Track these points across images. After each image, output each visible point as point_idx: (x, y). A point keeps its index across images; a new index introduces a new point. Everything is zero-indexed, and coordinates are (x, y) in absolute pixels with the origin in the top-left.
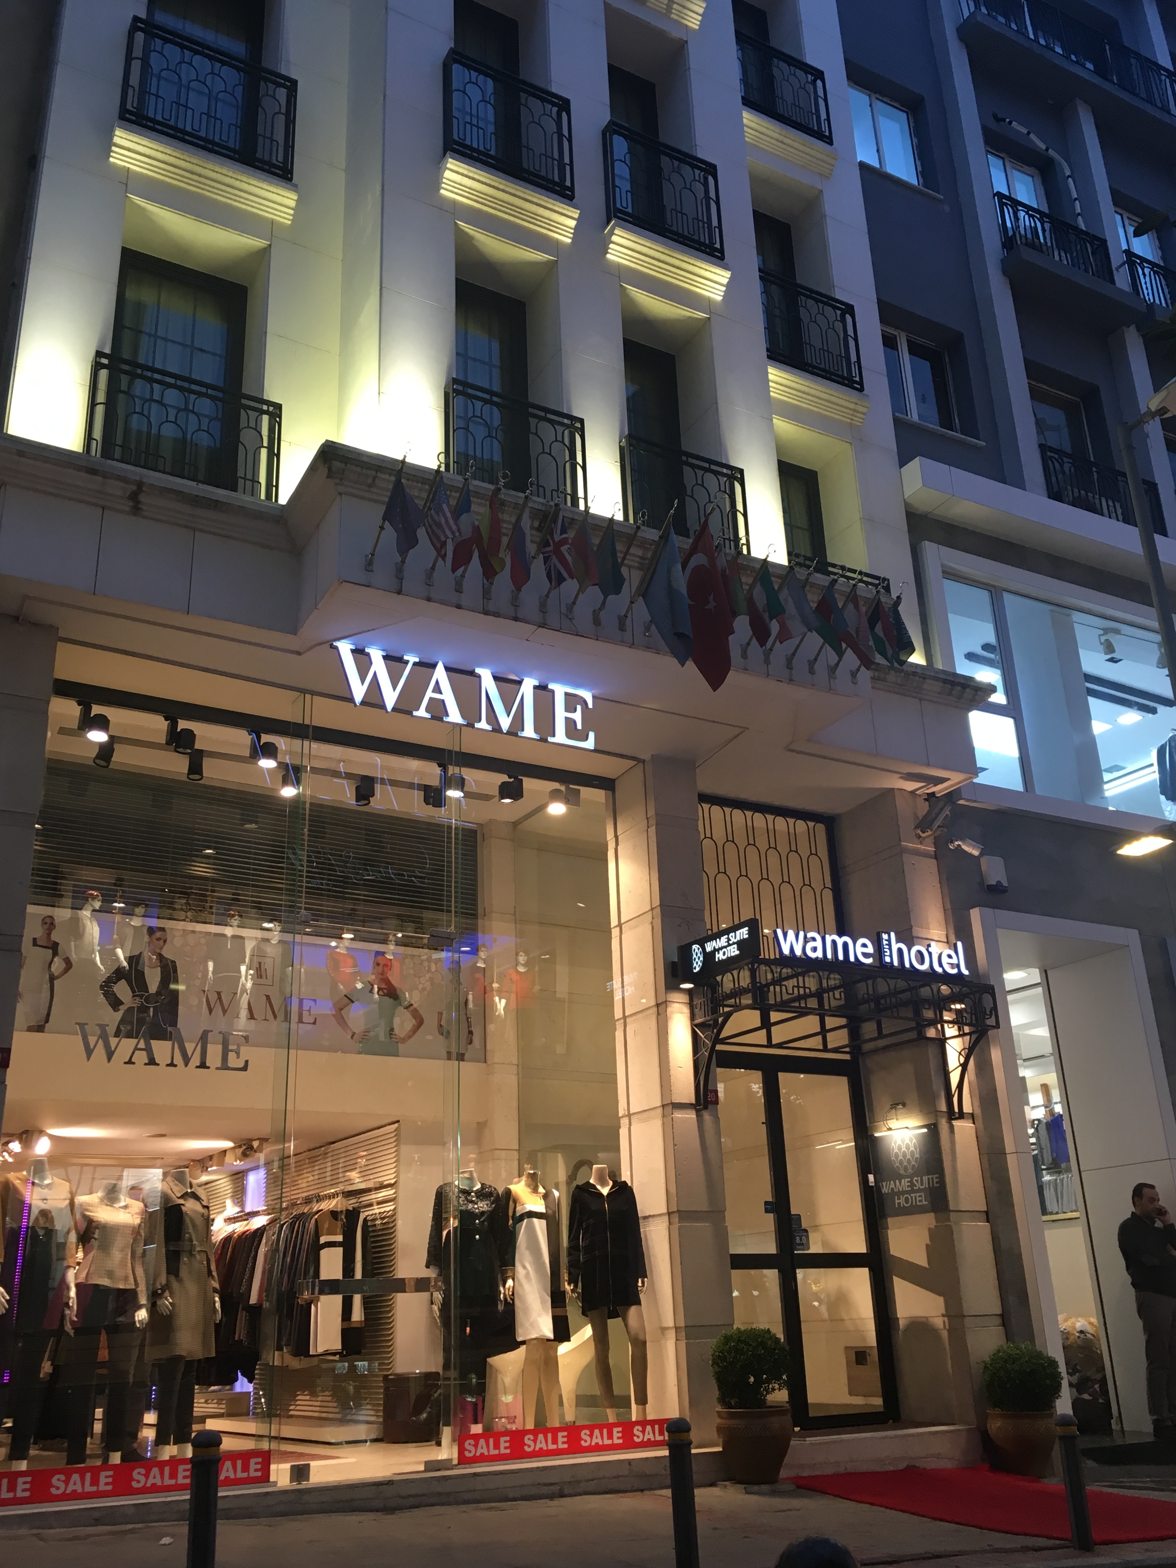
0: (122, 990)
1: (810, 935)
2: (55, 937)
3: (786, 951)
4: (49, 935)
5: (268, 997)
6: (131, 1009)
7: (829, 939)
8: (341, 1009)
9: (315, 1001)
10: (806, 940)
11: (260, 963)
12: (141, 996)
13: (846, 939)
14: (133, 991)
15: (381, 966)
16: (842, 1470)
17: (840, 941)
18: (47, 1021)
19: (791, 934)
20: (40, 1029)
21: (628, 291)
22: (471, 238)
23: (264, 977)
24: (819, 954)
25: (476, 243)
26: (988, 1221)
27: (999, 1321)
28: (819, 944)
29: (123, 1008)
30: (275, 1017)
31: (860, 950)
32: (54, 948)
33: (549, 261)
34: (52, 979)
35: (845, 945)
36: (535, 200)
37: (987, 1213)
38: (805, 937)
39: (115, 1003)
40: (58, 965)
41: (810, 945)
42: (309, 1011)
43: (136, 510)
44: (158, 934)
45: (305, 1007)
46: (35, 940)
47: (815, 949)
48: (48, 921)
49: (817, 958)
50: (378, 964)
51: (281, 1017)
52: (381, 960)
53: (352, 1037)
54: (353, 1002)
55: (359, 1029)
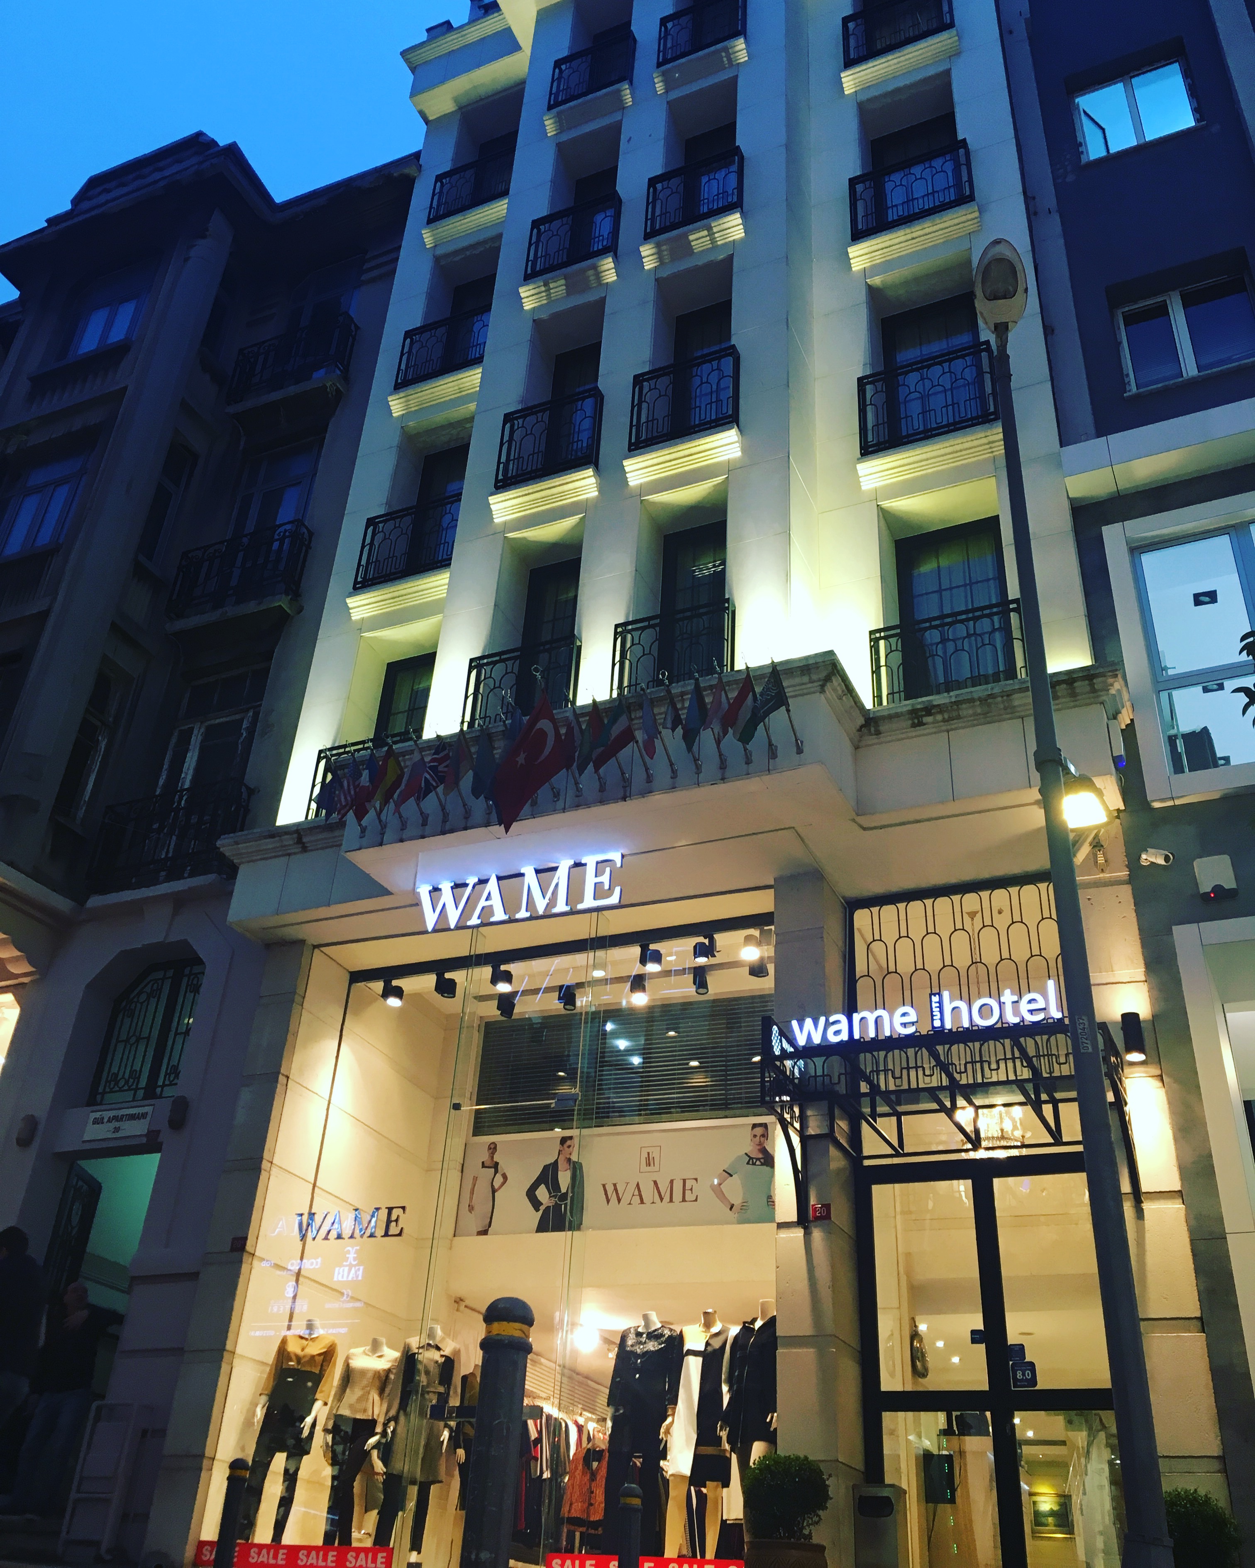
0: (542, 1193)
1: (832, 1019)
2: (496, 1158)
4: (493, 1157)
5: (655, 1183)
6: (548, 1208)
7: (856, 1018)
8: (720, 1184)
9: (696, 1179)
10: (828, 1024)
11: (648, 1153)
12: (555, 1196)
13: (880, 1012)
14: (550, 1193)
15: (758, 1138)
17: (871, 1017)
18: (490, 1226)
19: (809, 1022)
20: (484, 1232)
21: (651, 500)
22: (524, 539)
23: (652, 1165)
25: (532, 539)
26: (1202, 1332)
28: (844, 1025)
29: (542, 1208)
30: (662, 1199)
32: (496, 1166)
33: (581, 519)
34: (494, 1191)
35: (878, 1019)
36: (557, 483)
37: (1201, 1320)
39: (536, 1204)
40: (499, 1179)
41: (832, 1029)
42: (691, 1189)
43: (305, 849)
44: (569, 1143)
45: (688, 1187)
46: (483, 1163)
47: (837, 1033)
48: (492, 1146)
49: (842, 1041)
50: (755, 1136)
51: (667, 1198)
52: (759, 1131)
53: (731, 1209)
54: (731, 1176)
55: (737, 1201)
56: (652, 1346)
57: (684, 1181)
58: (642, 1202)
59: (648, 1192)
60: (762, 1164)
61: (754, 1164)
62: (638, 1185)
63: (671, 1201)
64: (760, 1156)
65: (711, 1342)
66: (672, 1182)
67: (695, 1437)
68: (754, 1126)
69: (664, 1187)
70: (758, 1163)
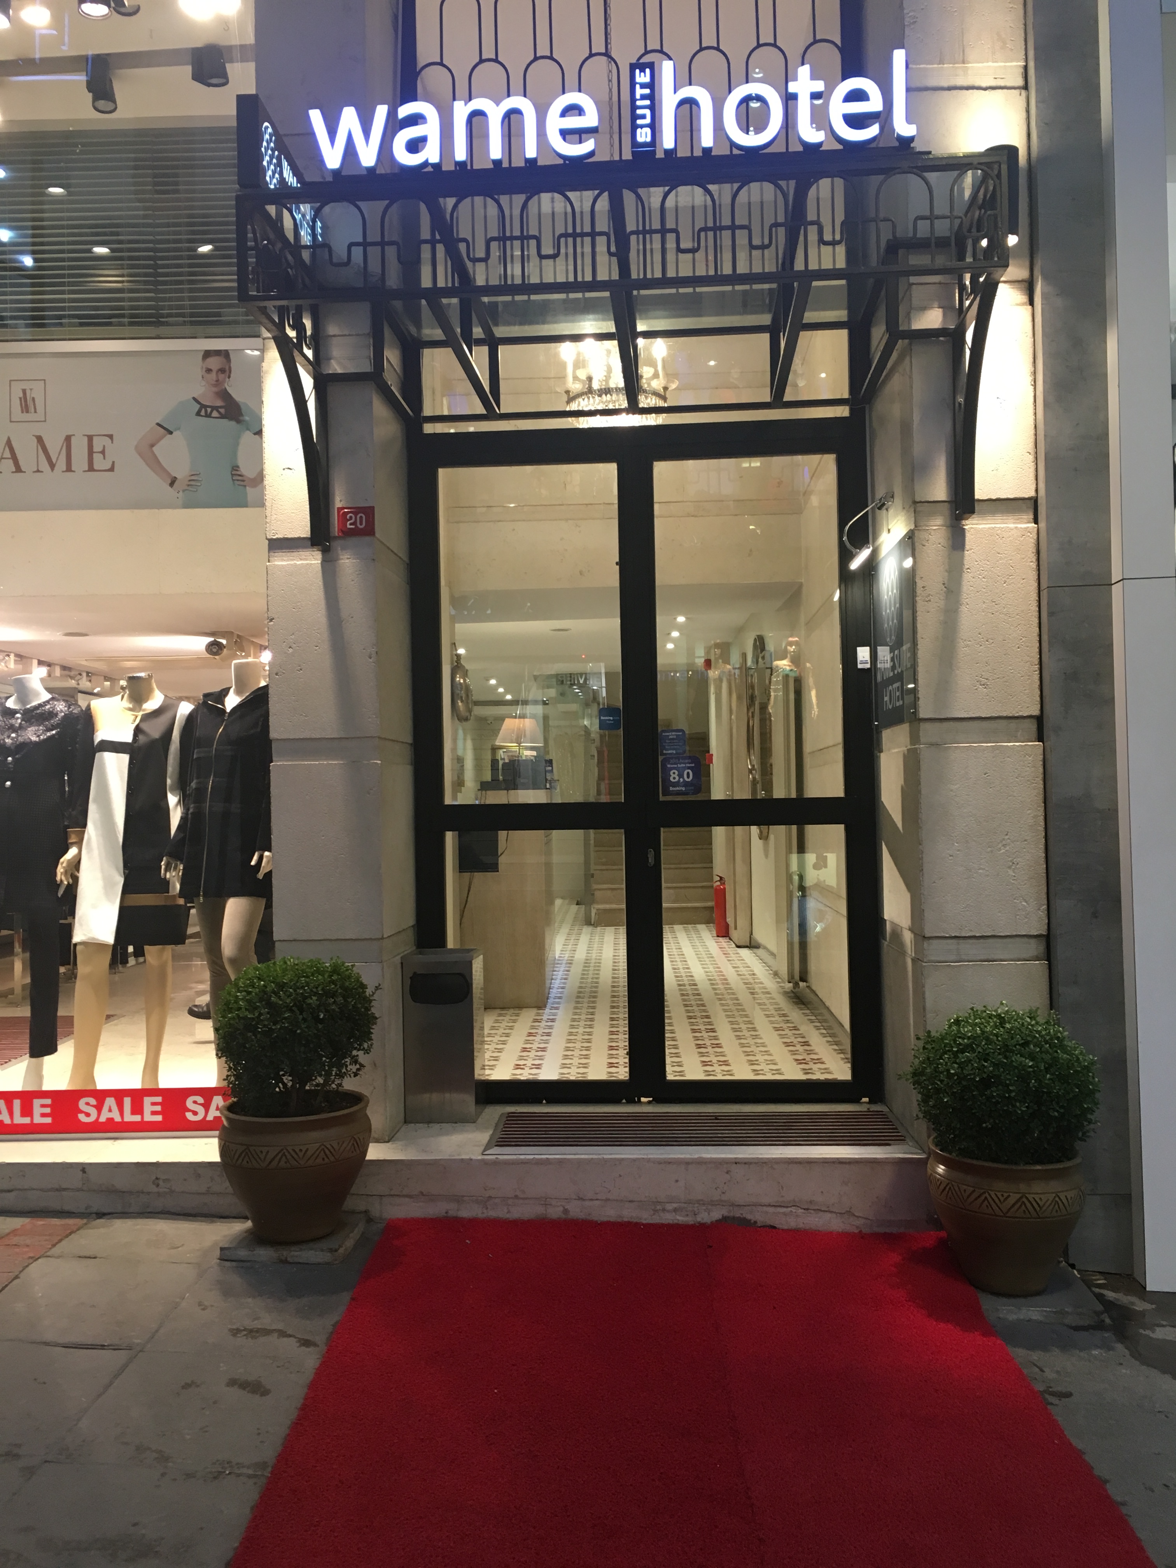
1: (404, 111)
3: (333, 158)
5: (40, 439)
7: (461, 111)
8: (152, 446)
9: (111, 437)
10: (394, 125)
11: (24, 391)
13: (516, 102)
15: (213, 374)
16: (555, 1212)
17: (496, 110)
19: (349, 117)
23: (32, 409)
24: (431, 154)
26: (1040, 739)
27: (1035, 948)
28: (431, 129)
30: (52, 466)
31: (555, 123)
35: (512, 117)
37: (1039, 720)
38: (392, 114)
41: (404, 137)
42: (103, 452)
45: (97, 448)
47: (414, 146)
49: (426, 164)
51: (61, 464)
52: (214, 363)
53: (172, 484)
54: (171, 433)
55: (181, 472)
56: (32, 734)
57: (90, 438)
58: (18, 469)
59: (27, 453)
60: (222, 417)
61: (208, 416)
62: (9, 443)
63: (69, 469)
64: (219, 403)
65: (144, 726)
66: (68, 439)
67: (120, 881)
68: (207, 354)
69: (54, 445)
70: (215, 414)
